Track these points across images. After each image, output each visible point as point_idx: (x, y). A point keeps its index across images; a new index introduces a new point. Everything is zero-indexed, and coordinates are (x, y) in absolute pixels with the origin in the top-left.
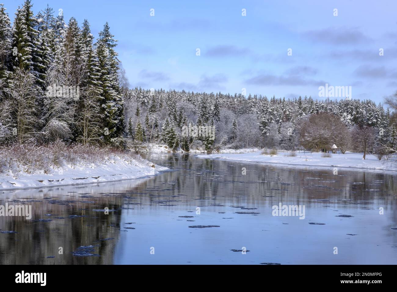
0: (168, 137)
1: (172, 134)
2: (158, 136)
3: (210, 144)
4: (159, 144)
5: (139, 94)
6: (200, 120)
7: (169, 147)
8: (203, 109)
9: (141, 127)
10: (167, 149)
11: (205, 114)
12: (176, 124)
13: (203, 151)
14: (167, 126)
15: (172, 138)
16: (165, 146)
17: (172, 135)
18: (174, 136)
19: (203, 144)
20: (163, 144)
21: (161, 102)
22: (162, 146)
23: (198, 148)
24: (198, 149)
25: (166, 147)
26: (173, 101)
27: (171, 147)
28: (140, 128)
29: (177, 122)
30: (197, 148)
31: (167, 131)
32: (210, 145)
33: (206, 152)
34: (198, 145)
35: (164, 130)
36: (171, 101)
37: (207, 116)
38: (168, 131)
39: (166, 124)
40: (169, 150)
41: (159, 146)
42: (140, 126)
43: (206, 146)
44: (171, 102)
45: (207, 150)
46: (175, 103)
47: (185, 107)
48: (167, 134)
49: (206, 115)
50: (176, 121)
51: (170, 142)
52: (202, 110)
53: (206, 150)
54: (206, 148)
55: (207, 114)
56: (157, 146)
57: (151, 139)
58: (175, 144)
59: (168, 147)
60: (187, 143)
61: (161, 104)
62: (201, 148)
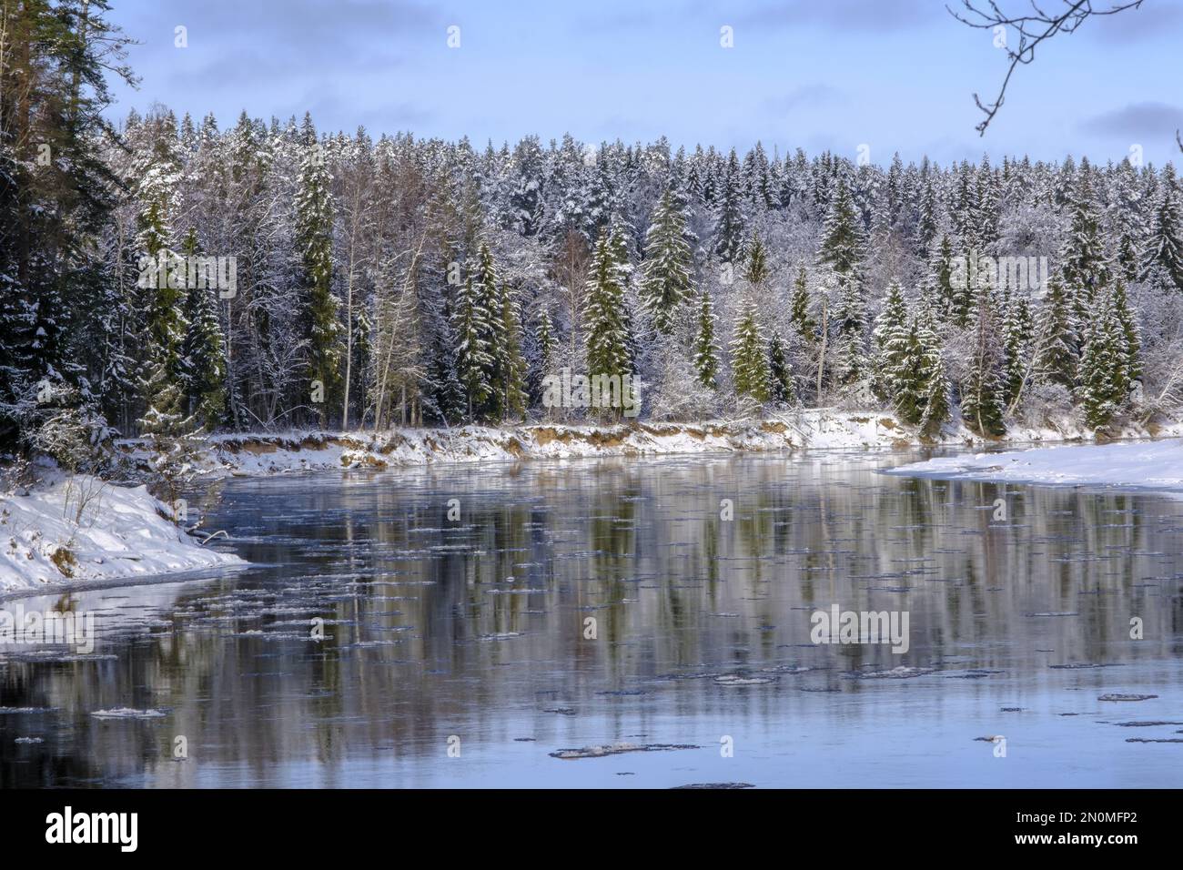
0: (898, 374)
1: (914, 358)
2: (854, 372)
3: (1108, 398)
4: (850, 410)
5: (825, 182)
6: (1056, 288)
7: (903, 423)
8: (1079, 235)
9: (759, 334)
10: (893, 433)
11: (1093, 258)
12: (951, 308)
13: (1076, 434)
14: (895, 323)
15: (917, 376)
16: (881, 416)
17: (917, 366)
18: (923, 370)
19: (1075, 402)
20: (876, 410)
21: (931, 213)
22: (866, 420)
23: (1051, 419)
24: (1051, 426)
25: (888, 424)
26: (983, 206)
27: (913, 419)
28: (751, 340)
29: (957, 302)
30: (1046, 420)
31: (891, 348)
32: (1108, 404)
33: (1089, 434)
34: (1048, 406)
35: (881, 341)
36: (977, 208)
37: (1102, 267)
38: (897, 347)
39: (890, 315)
40: (902, 436)
41: (853, 420)
42: (753, 331)
43: (1092, 407)
44: (975, 212)
45: (1094, 426)
46: (993, 213)
48: (893, 359)
49: (1094, 262)
50: (950, 297)
51: (909, 397)
52: (1078, 241)
53: (1092, 427)
54: (1090, 416)
55: (1100, 259)
56: (844, 417)
57: (819, 386)
58: (928, 408)
59: (896, 421)
60: (992, 397)
61: (929, 225)
62: (1066, 421)
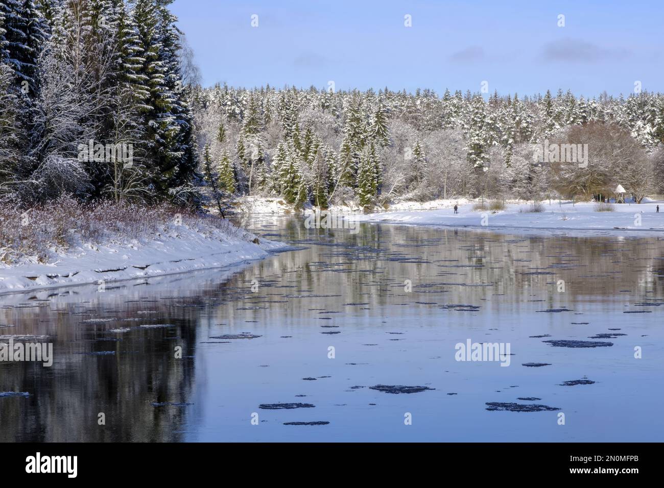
0: (285, 182)
1: (292, 175)
2: (264, 181)
3: (369, 193)
4: (266, 197)
5: (223, 97)
6: (347, 146)
7: (287, 203)
8: (353, 123)
9: (230, 164)
10: (283, 207)
11: (358, 133)
12: (299, 154)
13: (357, 208)
14: (281, 160)
15: (293, 183)
16: (279, 200)
17: (294, 178)
18: (296, 180)
19: (356, 193)
20: (276, 197)
21: (269, 111)
22: (272, 201)
23: (345, 201)
24: (345, 204)
25: (281, 203)
26: (291, 109)
27: (291, 201)
28: (227, 166)
29: (303, 151)
30: (343, 202)
31: (282, 170)
32: (369, 195)
33: (362, 208)
34: (345, 196)
35: (276, 168)
36: (289, 109)
37: (362, 137)
38: (285, 170)
39: (279, 156)
40: (287, 208)
41: (267, 201)
42: (228, 162)
43: (362, 196)
44: (288, 111)
45: (363, 205)
46: (296, 112)
47: (316, 120)
48: (282, 175)
49: (359, 135)
50: (299, 149)
51: (289, 192)
52: (352, 125)
53: (362, 205)
54: (361, 201)
55: (361, 133)
56: (263, 200)
57: (250, 186)
58: (298, 196)
59: (284, 202)
60: (323, 192)
61: (268, 116)
62: (352, 203)
